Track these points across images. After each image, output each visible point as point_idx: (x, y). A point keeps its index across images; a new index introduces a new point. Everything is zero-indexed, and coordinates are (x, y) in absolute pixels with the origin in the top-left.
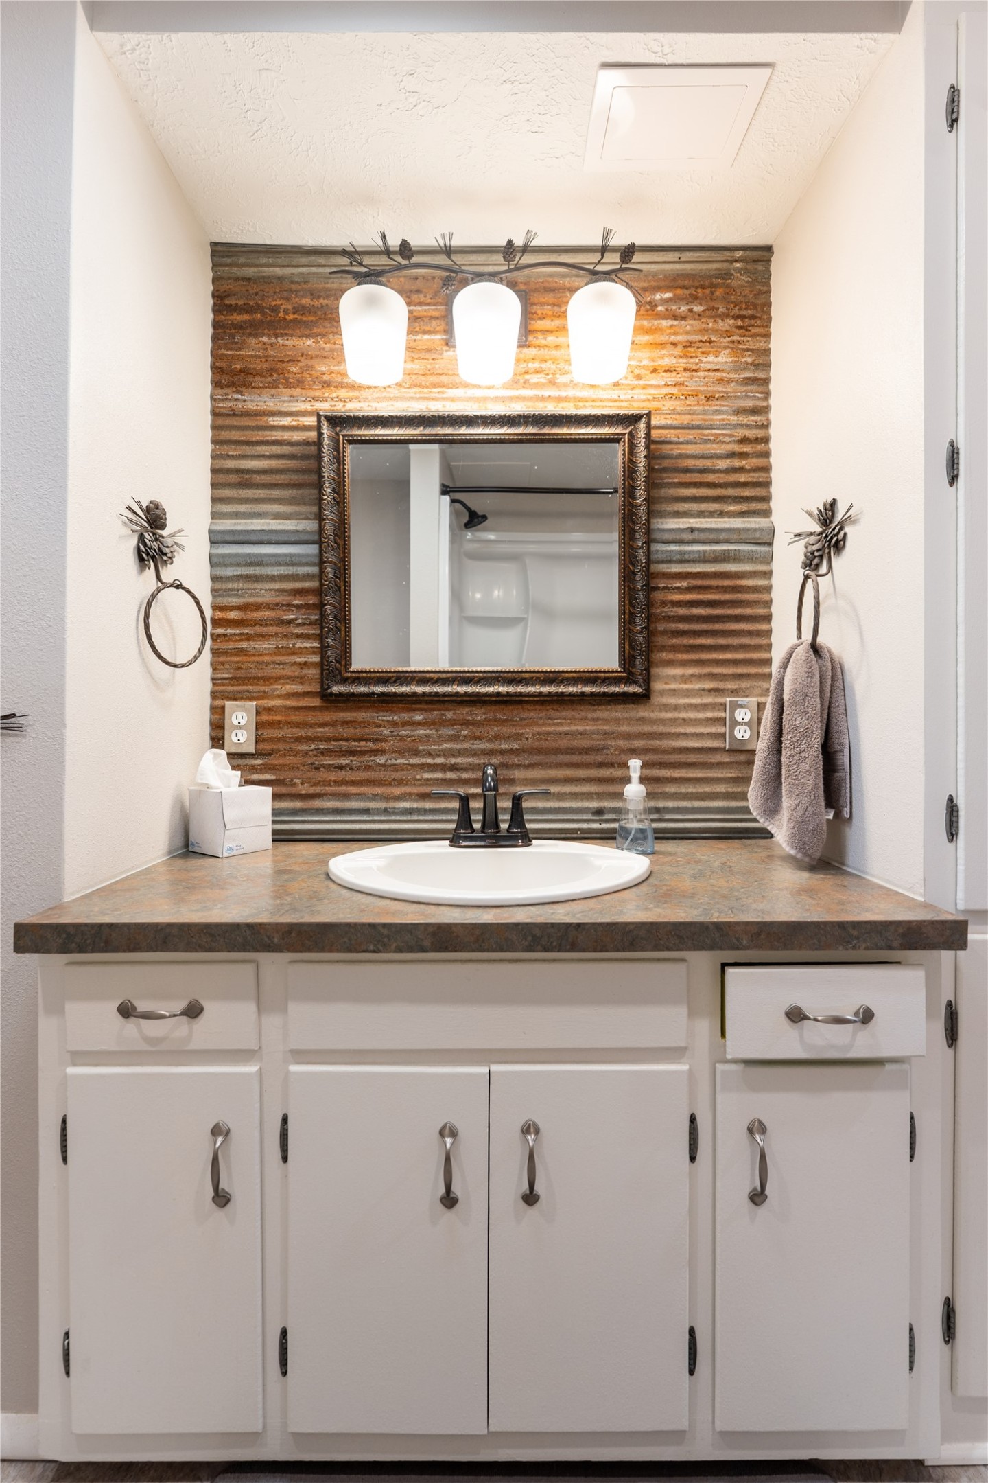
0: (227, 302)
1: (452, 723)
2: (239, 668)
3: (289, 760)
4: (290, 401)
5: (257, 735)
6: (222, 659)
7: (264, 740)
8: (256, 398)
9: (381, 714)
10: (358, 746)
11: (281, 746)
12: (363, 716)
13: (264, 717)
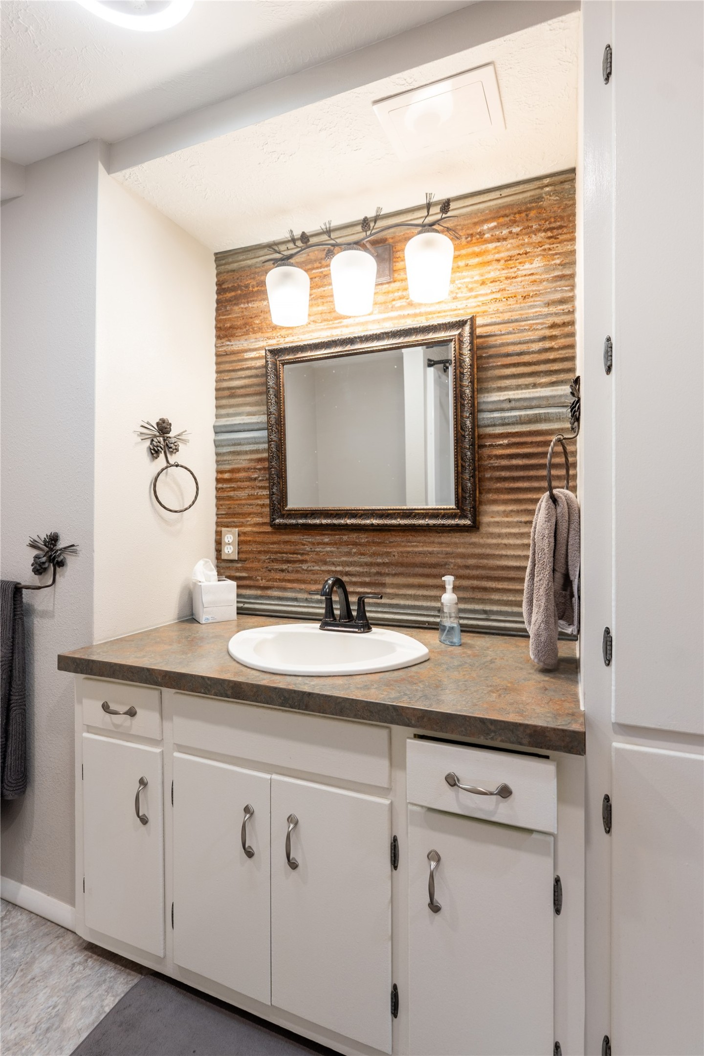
0: (223, 287)
1: (347, 544)
2: (230, 508)
3: (255, 565)
4: (255, 342)
5: (238, 549)
6: (221, 503)
7: (242, 552)
8: (237, 343)
9: (306, 537)
10: (292, 558)
11: (251, 556)
12: (295, 538)
13: (242, 538)
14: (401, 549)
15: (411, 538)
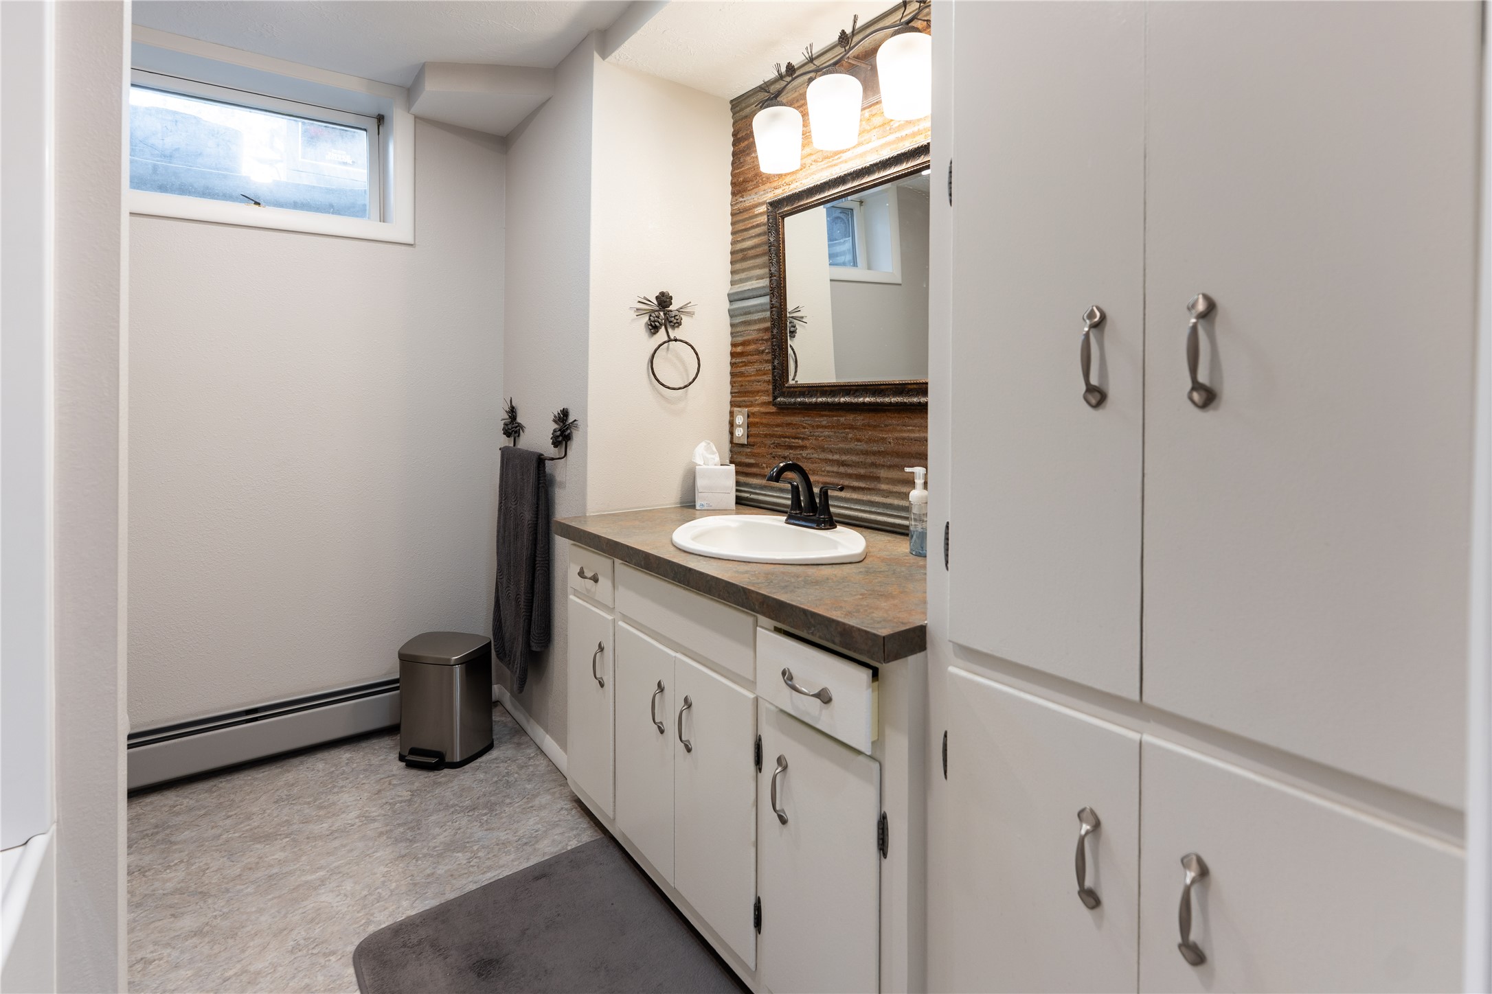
0: (738, 137)
1: (845, 426)
2: (742, 385)
3: (762, 450)
4: (764, 194)
5: (747, 432)
6: (734, 380)
7: (751, 435)
8: (749, 198)
9: (806, 418)
10: (794, 443)
11: (758, 440)
12: (796, 419)
13: (751, 420)
14: (897, 435)
15: (907, 420)
